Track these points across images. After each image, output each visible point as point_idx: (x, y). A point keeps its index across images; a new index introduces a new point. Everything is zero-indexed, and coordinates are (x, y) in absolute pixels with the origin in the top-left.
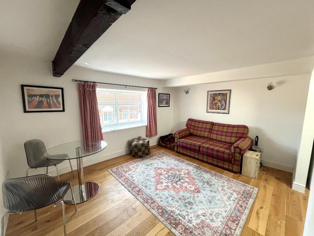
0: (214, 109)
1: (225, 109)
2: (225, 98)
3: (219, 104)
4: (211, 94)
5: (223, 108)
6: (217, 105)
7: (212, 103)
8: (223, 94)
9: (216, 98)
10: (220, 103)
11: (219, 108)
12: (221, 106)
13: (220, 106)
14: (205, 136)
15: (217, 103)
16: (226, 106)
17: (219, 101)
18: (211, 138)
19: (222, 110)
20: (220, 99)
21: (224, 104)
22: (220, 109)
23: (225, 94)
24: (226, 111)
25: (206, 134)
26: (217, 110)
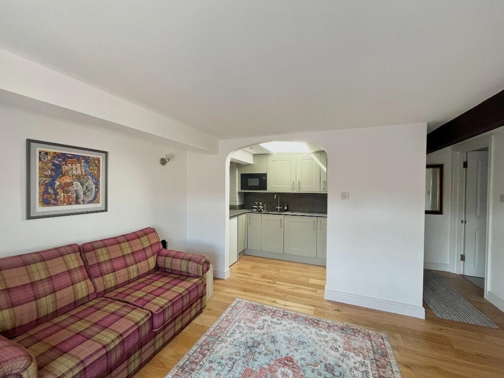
0: (63, 203)
1: (95, 200)
2: (96, 172)
3: (77, 186)
4: (46, 153)
5: (91, 198)
6: (70, 191)
7: (52, 184)
8: (87, 160)
9: (65, 168)
10: (82, 184)
11: (77, 198)
12: (85, 194)
13: (81, 193)
14: (80, 296)
15: (71, 184)
16: (97, 193)
17: (78, 178)
18: (100, 289)
19: (89, 202)
20: (79, 172)
21: (94, 186)
22: (83, 201)
23: (94, 159)
24: (100, 206)
25: (83, 288)
26: (70, 204)
